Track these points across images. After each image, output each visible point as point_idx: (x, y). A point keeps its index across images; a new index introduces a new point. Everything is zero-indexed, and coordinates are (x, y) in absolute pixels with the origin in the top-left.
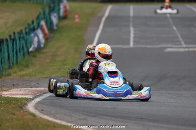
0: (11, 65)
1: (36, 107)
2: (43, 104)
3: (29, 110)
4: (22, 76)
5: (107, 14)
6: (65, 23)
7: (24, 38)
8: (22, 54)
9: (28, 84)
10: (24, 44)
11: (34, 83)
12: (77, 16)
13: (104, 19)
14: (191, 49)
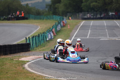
0: (37, 46)
5: (81, 25)
12: (69, 26)
13: (80, 27)
14: (110, 39)
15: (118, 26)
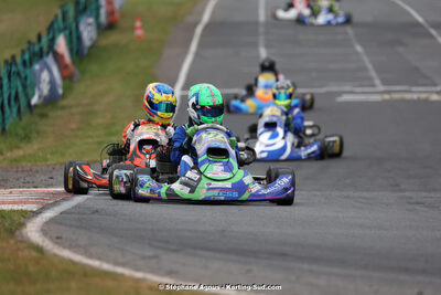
1: (45, 231)
2: (61, 224)
3: (28, 238)
4: (16, 160)
5: (206, 18)
6: (113, 38)
7: (18, 74)
8: (15, 110)
9: (28, 179)
10: (20, 89)
11: (43, 178)
12: (138, 24)
13: (199, 30)
14: (397, 96)
15: (418, 24)
